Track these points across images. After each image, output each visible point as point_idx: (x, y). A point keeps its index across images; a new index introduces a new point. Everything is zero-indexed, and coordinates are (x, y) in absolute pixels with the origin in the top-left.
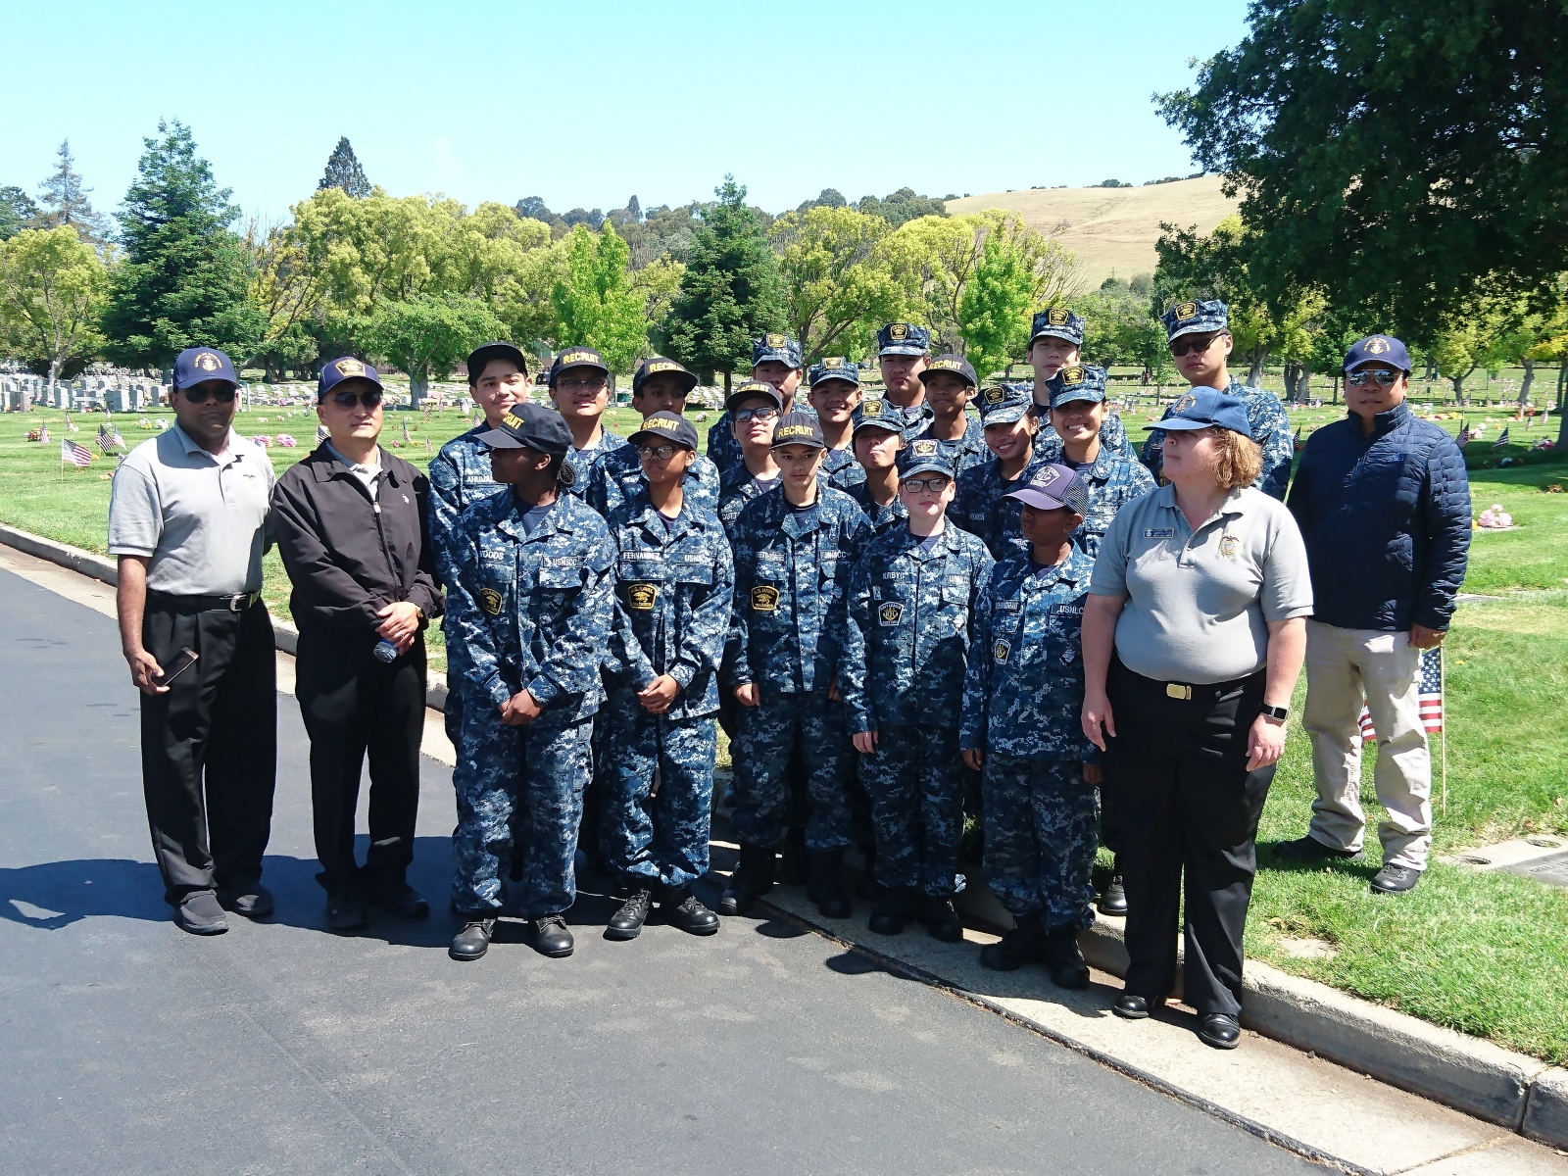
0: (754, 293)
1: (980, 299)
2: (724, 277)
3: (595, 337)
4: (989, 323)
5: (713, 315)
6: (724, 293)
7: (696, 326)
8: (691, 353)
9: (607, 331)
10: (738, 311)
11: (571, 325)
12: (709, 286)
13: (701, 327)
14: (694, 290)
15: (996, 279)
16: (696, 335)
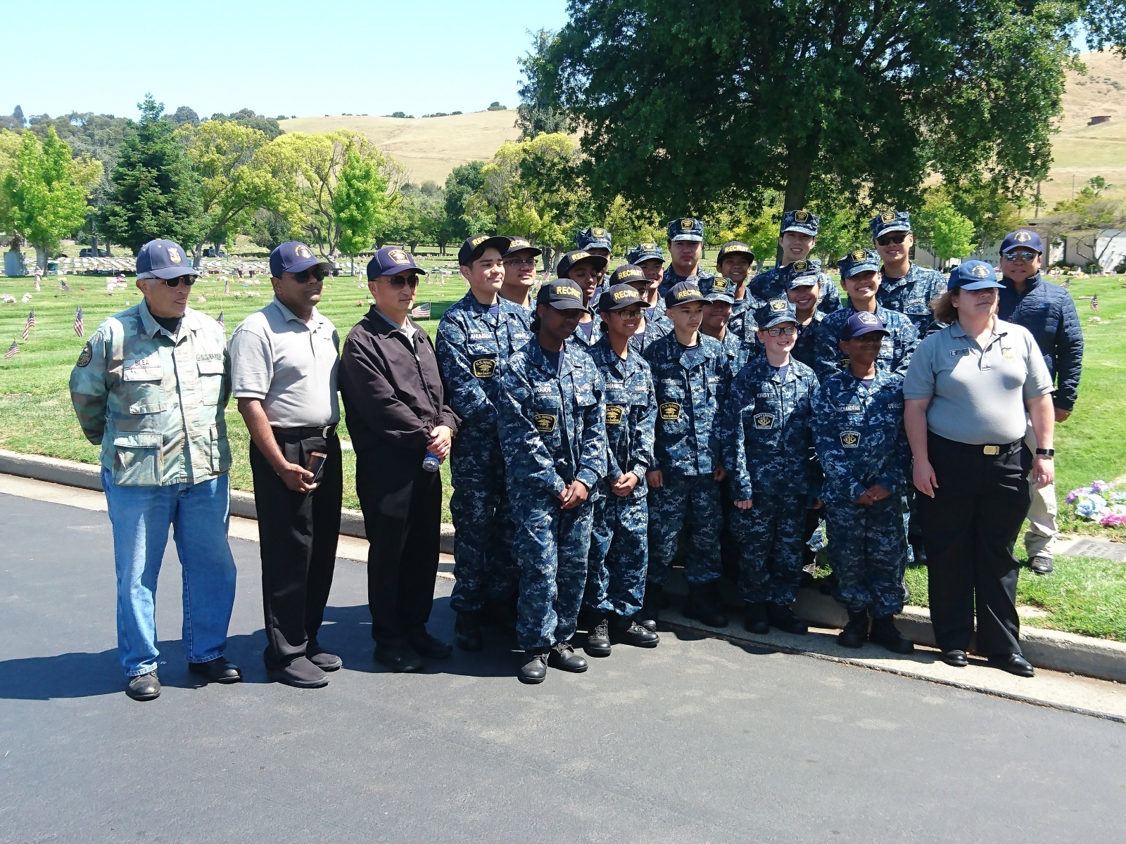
0: (176, 185)
1: (348, 195)
2: (150, 173)
3: (46, 218)
4: (355, 213)
5: (143, 202)
6: (151, 185)
7: (128, 210)
8: (126, 231)
9: (56, 214)
10: (163, 199)
11: (21, 209)
12: (138, 179)
13: (133, 211)
14: (125, 182)
15: (359, 181)
16: (129, 217)
